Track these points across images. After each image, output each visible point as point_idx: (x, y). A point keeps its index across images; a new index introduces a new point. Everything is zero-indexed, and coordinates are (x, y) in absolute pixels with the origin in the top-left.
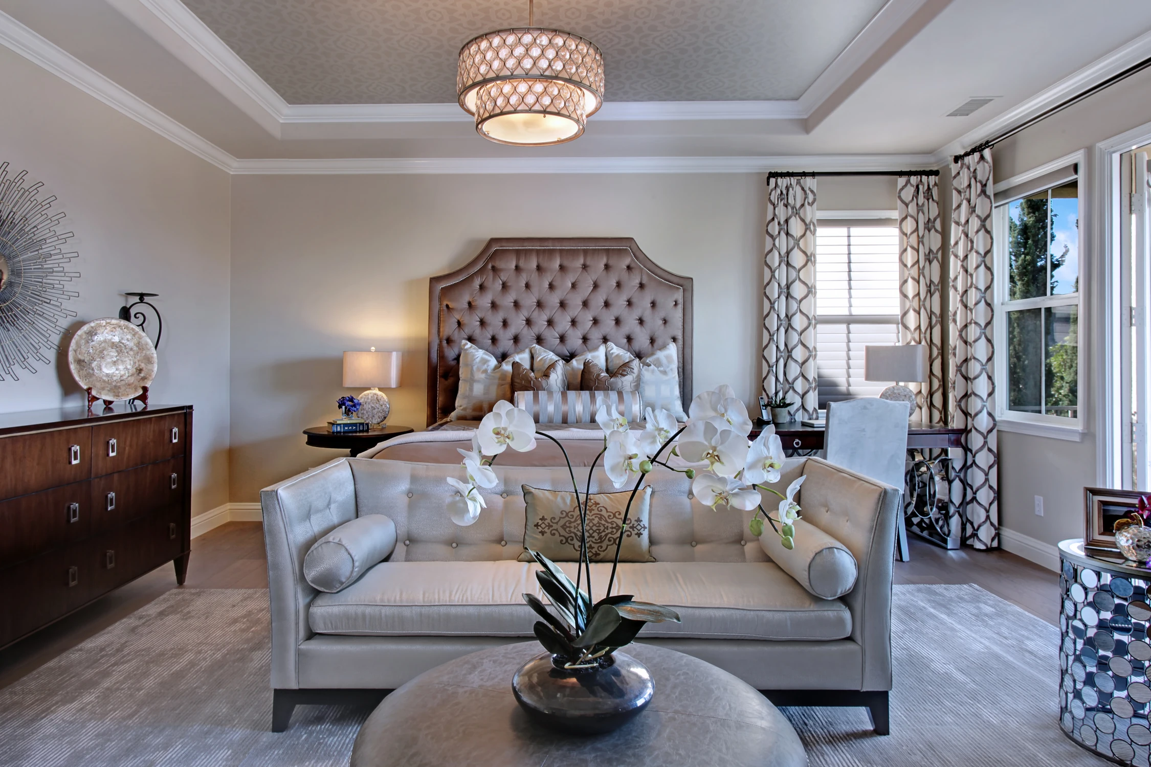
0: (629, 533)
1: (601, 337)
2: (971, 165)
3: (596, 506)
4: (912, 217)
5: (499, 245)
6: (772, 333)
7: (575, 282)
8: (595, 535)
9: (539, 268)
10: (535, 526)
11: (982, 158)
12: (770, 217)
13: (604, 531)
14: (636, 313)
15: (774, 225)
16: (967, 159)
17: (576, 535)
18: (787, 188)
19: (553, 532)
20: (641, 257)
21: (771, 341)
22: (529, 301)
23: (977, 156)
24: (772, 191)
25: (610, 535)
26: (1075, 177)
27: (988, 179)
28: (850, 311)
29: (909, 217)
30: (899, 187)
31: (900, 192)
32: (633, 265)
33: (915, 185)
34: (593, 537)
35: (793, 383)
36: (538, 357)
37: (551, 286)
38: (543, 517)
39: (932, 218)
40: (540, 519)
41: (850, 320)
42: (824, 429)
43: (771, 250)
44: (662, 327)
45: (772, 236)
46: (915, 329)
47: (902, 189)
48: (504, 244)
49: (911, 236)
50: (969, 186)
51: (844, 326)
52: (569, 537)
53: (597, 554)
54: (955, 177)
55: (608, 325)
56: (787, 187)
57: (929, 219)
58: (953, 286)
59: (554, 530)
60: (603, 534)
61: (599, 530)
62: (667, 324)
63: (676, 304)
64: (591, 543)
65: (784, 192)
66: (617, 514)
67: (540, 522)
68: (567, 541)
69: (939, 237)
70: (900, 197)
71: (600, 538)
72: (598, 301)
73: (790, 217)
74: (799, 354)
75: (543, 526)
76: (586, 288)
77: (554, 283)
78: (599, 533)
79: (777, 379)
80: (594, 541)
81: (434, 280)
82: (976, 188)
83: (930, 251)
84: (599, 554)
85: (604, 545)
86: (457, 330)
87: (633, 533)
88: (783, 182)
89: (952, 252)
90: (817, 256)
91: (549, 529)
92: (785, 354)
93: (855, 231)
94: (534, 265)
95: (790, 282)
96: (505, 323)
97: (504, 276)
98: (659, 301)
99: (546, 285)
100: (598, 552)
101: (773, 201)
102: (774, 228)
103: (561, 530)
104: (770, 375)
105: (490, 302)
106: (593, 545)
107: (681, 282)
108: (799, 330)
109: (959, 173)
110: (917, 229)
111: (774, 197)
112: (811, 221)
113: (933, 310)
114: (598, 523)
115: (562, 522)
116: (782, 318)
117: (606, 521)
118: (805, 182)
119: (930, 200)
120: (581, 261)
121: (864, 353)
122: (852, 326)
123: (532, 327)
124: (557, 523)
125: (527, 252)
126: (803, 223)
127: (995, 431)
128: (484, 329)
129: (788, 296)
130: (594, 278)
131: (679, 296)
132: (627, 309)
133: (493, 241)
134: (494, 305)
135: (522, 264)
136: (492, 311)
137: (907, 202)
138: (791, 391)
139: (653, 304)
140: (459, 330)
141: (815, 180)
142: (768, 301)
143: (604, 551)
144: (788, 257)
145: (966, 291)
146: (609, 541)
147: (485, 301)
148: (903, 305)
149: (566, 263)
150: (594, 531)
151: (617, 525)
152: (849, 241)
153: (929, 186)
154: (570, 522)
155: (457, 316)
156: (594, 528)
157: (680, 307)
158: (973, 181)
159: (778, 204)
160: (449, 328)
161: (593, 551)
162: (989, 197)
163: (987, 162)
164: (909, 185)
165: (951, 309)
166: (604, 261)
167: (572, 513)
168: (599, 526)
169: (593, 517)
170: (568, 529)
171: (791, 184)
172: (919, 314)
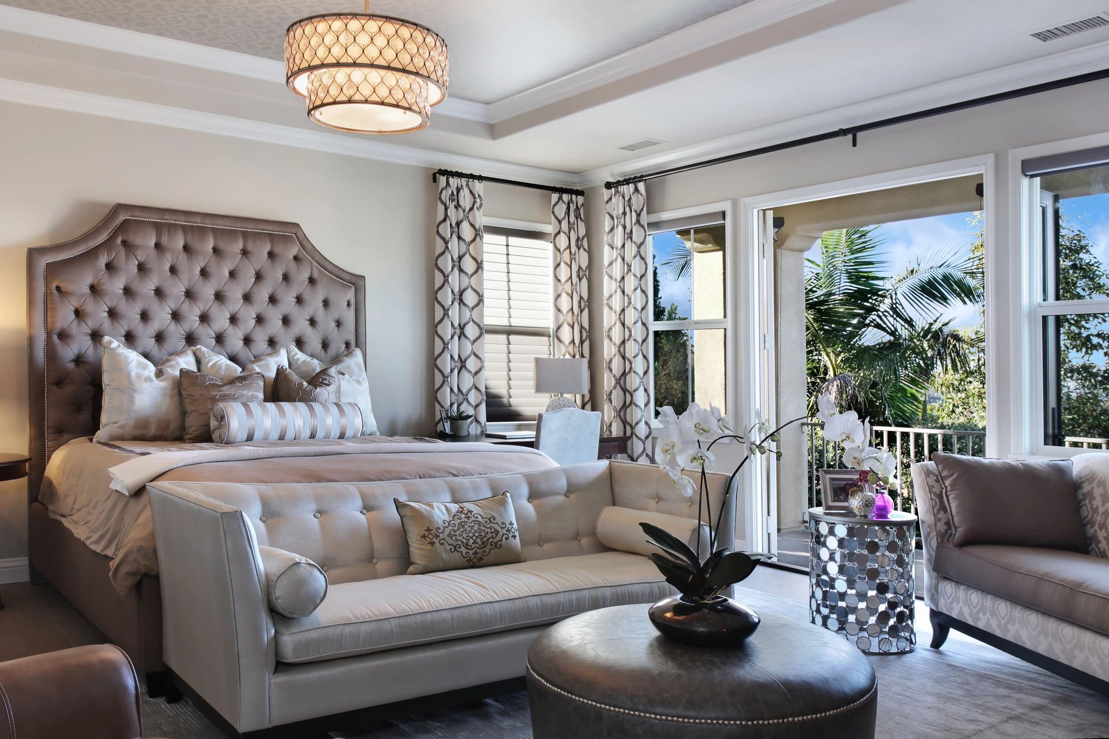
0: (507, 536)
1: (267, 338)
2: (626, 194)
3: (471, 514)
4: (565, 233)
5: (130, 213)
6: (446, 342)
7: (234, 270)
8: (478, 540)
9: (186, 248)
10: (422, 537)
11: (636, 190)
12: (441, 217)
13: (485, 536)
14: (307, 312)
15: (446, 225)
16: (621, 188)
17: (462, 542)
18: (458, 190)
19: (441, 541)
20: (309, 247)
21: (446, 350)
22: (177, 289)
23: (632, 186)
24: (442, 190)
25: (491, 540)
26: (723, 222)
27: (642, 209)
28: (509, 321)
29: (561, 233)
30: (553, 203)
31: (553, 208)
32: (301, 256)
33: (567, 202)
34: (477, 543)
35: (467, 395)
36: (209, 362)
37: (204, 273)
38: (428, 528)
39: (581, 236)
40: (426, 530)
41: (509, 331)
42: (534, 440)
43: (443, 253)
44: (336, 329)
45: (443, 239)
46: (570, 343)
47: (555, 205)
48: (137, 213)
49: (565, 252)
50: (624, 213)
51: (504, 337)
52: (457, 545)
53: (481, 559)
54: (607, 202)
55: (275, 326)
56: (457, 187)
57: (578, 237)
58: (607, 304)
59: (442, 539)
60: (485, 539)
61: (481, 535)
62: (341, 328)
63: (349, 304)
64: (475, 548)
65: (455, 193)
66: (492, 519)
67: (427, 534)
68: (455, 549)
69: (586, 255)
70: (553, 212)
71: (483, 543)
72: (263, 294)
73: (462, 221)
74: (472, 364)
75: (430, 536)
76: (247, 280)
77: (208, 269)
78: (481, 539)
79: (452, 390)
80: (478, 546)
81: (33, 253)
82: (633, 217)
83: (580, 268)
84: (482, 559)
85: (487, 549)
86: (75, 322)
87: (510, 535)
88: (454, 182)
89: (607, 272)
90: (484, 264)
91: (436, 539)
92: (459, 364)
93: (513, 240)
94: (181, 244)
95: (462, 289)
96: (145, 316)
97: (141, 256)
98: (332, 299)
99: (197, 271)
100: (482, 557)
101: (444, 201)
102: (445, 230)
103: (448, 539)
104: (445, 385)
105: (123, 287)
106: (478, 551)
107: (354, 280)
108: (472, 338)
109: (611, 199)
110: (569, 247)
111: (445, 195)
112: (480, 228)
113: (583, 325)
114: (479, 529)
115: (447, 531)
116: (456, 327)
117: (485, 527)
118: (474, 185)
119: (579, 219)
120: (241, 245)
121: (532, 365)
122: (512, 337)
123: (182, 323)
124: (443, 532)
125: (171, 228)
126: (472, 228)
127: (650, 438)
128: (116, 324)
129: (461, 302)
130: (258, 267)
131: (351, 295)
132: (297, 306)
133: (120, 207)
134: (128, 292)
135: (164, 241)
136: (127, 300)
137: (560, 219)
138: (465, 403)
139: (326, 303)
140: (79, 323)
141: (482, 184)
142: (440, 308)
143: (487, 556)
144: (459, 262)
145: (623, 310)
146: (491, 545)
147: (116, 286)
148: (557, 318)
149: (222, 245)
150: (477, 537)
151: (496, 530)
152: (508, 250)
153: (577, 204)
154: (455, 531)
155: (74, 303)
156: (477, 534)
157: (353, 307)
158: (627, 209)
159: (449, 205)
160: (65, 317)
161: (478, 556)
162: (643, 227)
163: (641, 195)
164: (561, 201)
165: (605, 324)
166: (267, 248)
167: (453, 522)
168: (480, 532)
169: (473, 524)
170: (454, 538)
171: (462, 185)
172: (573, 328)
